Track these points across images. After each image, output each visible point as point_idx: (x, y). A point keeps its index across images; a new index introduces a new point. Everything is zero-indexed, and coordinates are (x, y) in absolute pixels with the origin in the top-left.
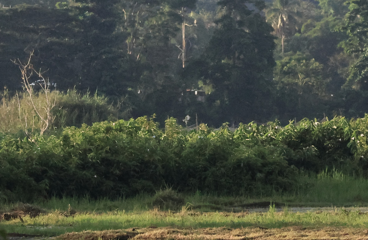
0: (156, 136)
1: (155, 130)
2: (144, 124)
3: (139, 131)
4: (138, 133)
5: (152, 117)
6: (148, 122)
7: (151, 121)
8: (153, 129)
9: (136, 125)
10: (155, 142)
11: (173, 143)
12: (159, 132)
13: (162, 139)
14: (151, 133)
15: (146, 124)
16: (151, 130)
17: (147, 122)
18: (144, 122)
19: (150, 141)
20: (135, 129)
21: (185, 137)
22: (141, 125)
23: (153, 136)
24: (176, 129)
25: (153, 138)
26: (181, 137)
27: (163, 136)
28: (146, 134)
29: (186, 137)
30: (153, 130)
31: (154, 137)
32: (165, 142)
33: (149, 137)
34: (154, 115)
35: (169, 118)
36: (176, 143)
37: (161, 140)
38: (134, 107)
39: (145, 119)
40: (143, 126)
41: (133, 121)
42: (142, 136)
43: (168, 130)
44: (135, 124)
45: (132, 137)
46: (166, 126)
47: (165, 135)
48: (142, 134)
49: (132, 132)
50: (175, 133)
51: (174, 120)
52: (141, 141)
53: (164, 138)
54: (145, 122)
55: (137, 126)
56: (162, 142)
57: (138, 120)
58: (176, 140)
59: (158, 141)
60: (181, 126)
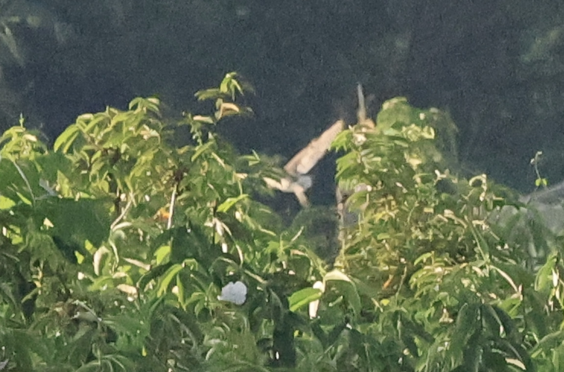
0: (252, 285)
1: (237, 231)
2: (137, 172)
3: (89, 246)
4: (80, 259)
5: (209, 108)
6: (175, 157)
7: (199, 150)
8: (221, 216)
9: (64, 187)
10: (248, 340)
11: (413, 349)
12: (281, 247)
13: (313, 313)
14: (204, 263)
15: (156, 177)
16: (198, 231)
17: (159, 158)
18: (133, 161)
19: (200, 339)
20: (47, 223)
21: (526, 280)
22: (103, 185)
23: (220, 285)
24: (438, 209)
25: (228, 305)
26: (487, 284)
27: (320, 286)
28: (158, 273)
29: (539, 286)
30: (220, 227)
31: (237, 291)
32: (335, 335)
33: (186, 295)
34: (224, 88)
35: (373, 115)
36: (443, 344)
37: (297, 319)
38: (33, 21)
39: (148, 133)
40: (130, 199)
41: (27, 153)
42: (123, 287)
43: (363, 221)
44: (53, 180)
45: (29, 308)
46: (343, 185)
47: (338, 274)
48: (122, 273)
49: (26, 255)
50: (427, 246)
51: (412, 132)
52: (112, 337)
53: (326, 298)
54: (146, 158)
55: (67, 193)
56: (308, 337)
57: (79, 141)
58: (445, 318)
59: (276, 334)
60: (483, 177)
